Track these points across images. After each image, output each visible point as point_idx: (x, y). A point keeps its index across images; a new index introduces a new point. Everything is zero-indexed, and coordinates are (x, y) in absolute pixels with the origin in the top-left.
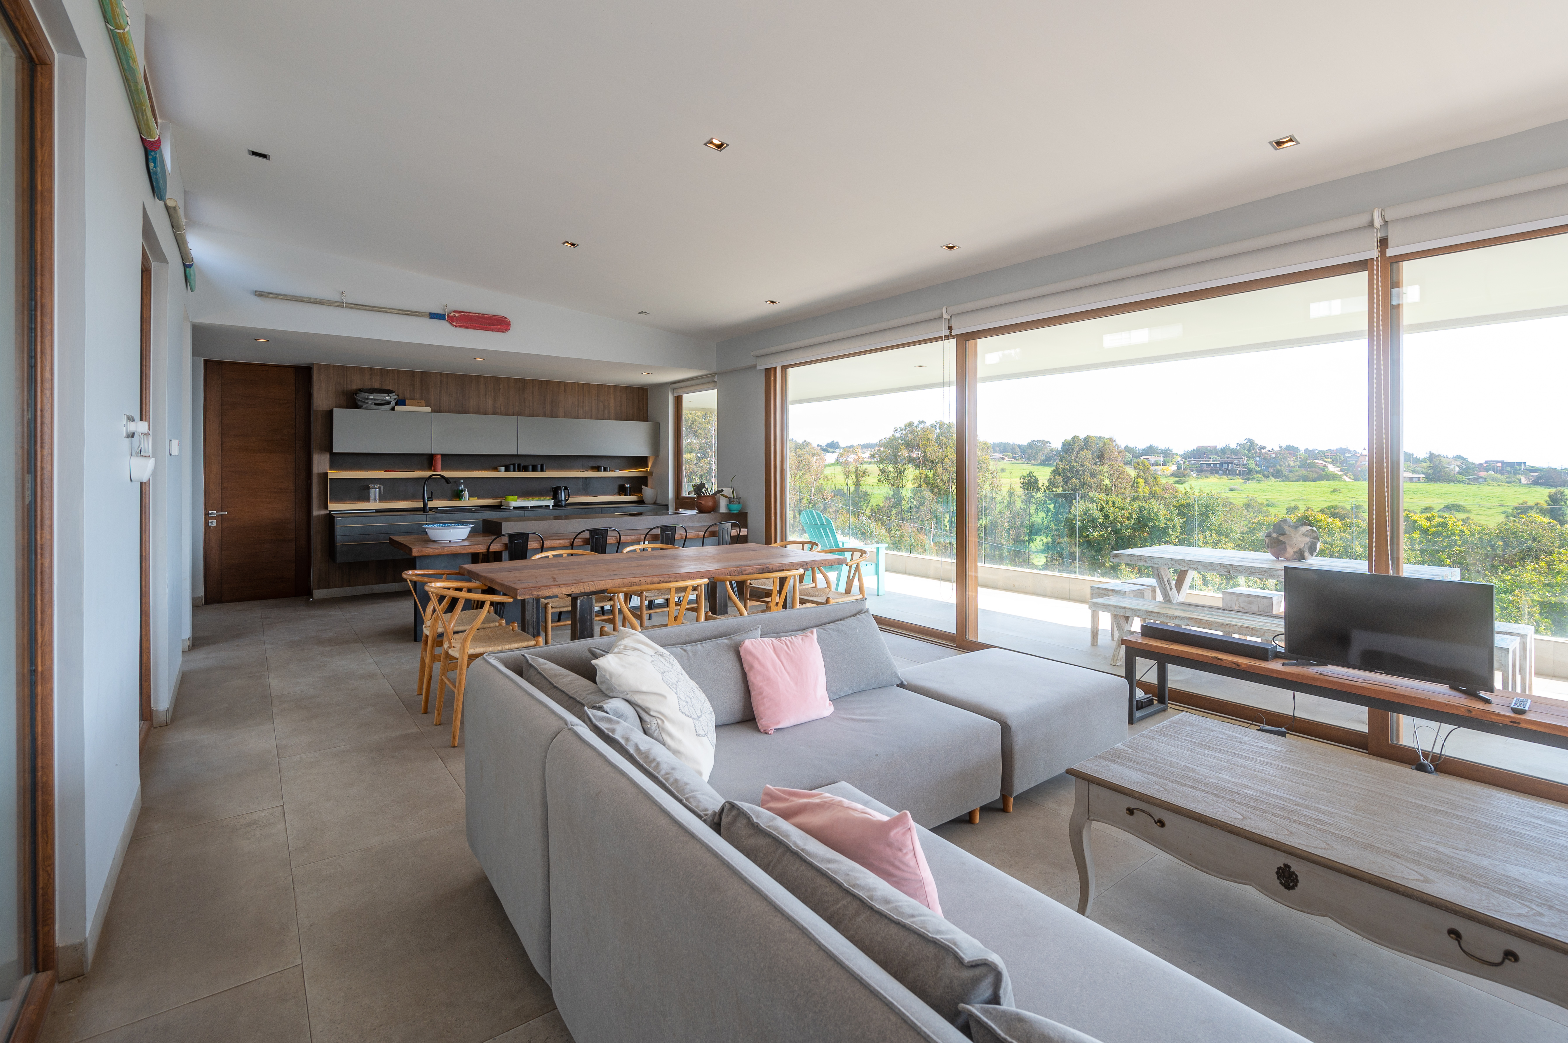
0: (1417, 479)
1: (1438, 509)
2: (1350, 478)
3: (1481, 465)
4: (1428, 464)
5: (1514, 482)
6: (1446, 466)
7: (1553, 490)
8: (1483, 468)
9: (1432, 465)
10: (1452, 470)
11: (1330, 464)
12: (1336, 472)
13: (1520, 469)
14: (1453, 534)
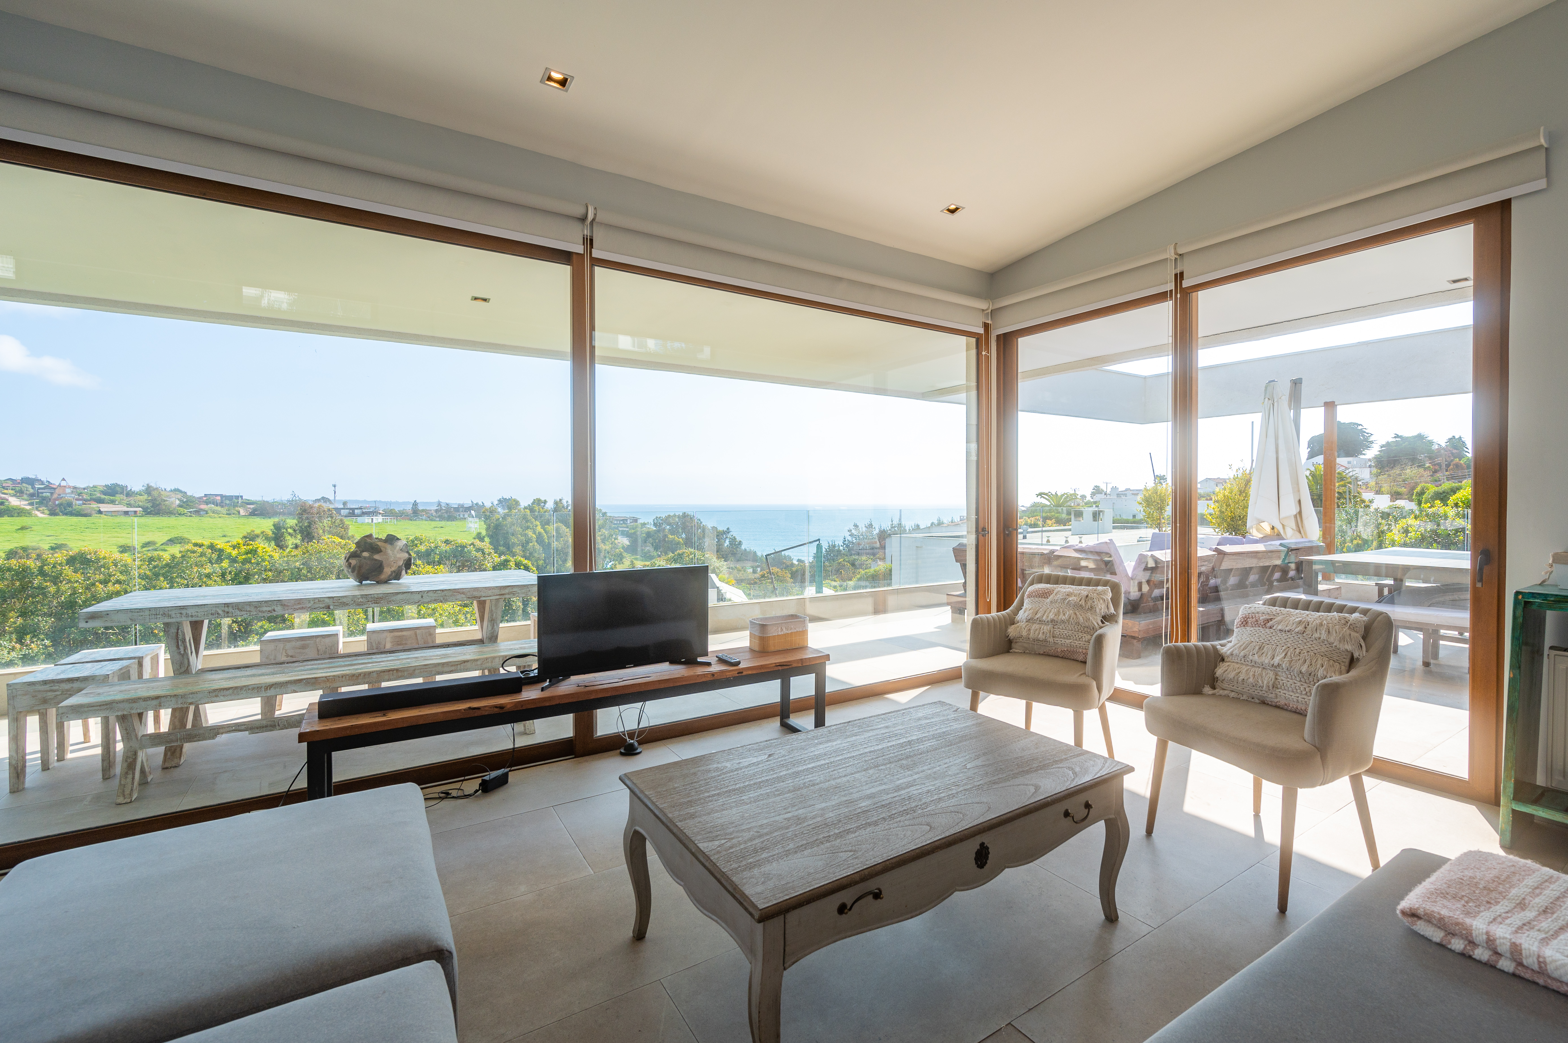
0: (133, 513)
1: (160, 543)
2: (43, 513)
3: (201, 498)
4: (146, 497)
5: (233, 514)
6: (165, 499)
7: (276, 520)
8: (203, 502)
9: (150, 498)
10: (172, 503)
11: (12, 496)
12: (23, 506)
13: (238, 503)
14: (264, 560)
